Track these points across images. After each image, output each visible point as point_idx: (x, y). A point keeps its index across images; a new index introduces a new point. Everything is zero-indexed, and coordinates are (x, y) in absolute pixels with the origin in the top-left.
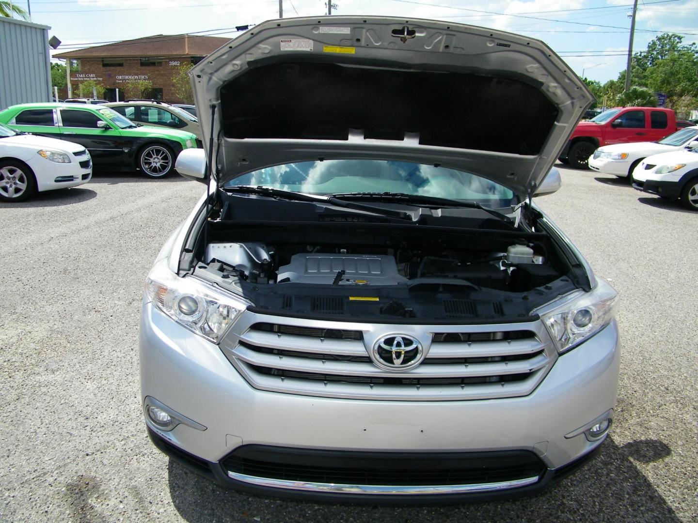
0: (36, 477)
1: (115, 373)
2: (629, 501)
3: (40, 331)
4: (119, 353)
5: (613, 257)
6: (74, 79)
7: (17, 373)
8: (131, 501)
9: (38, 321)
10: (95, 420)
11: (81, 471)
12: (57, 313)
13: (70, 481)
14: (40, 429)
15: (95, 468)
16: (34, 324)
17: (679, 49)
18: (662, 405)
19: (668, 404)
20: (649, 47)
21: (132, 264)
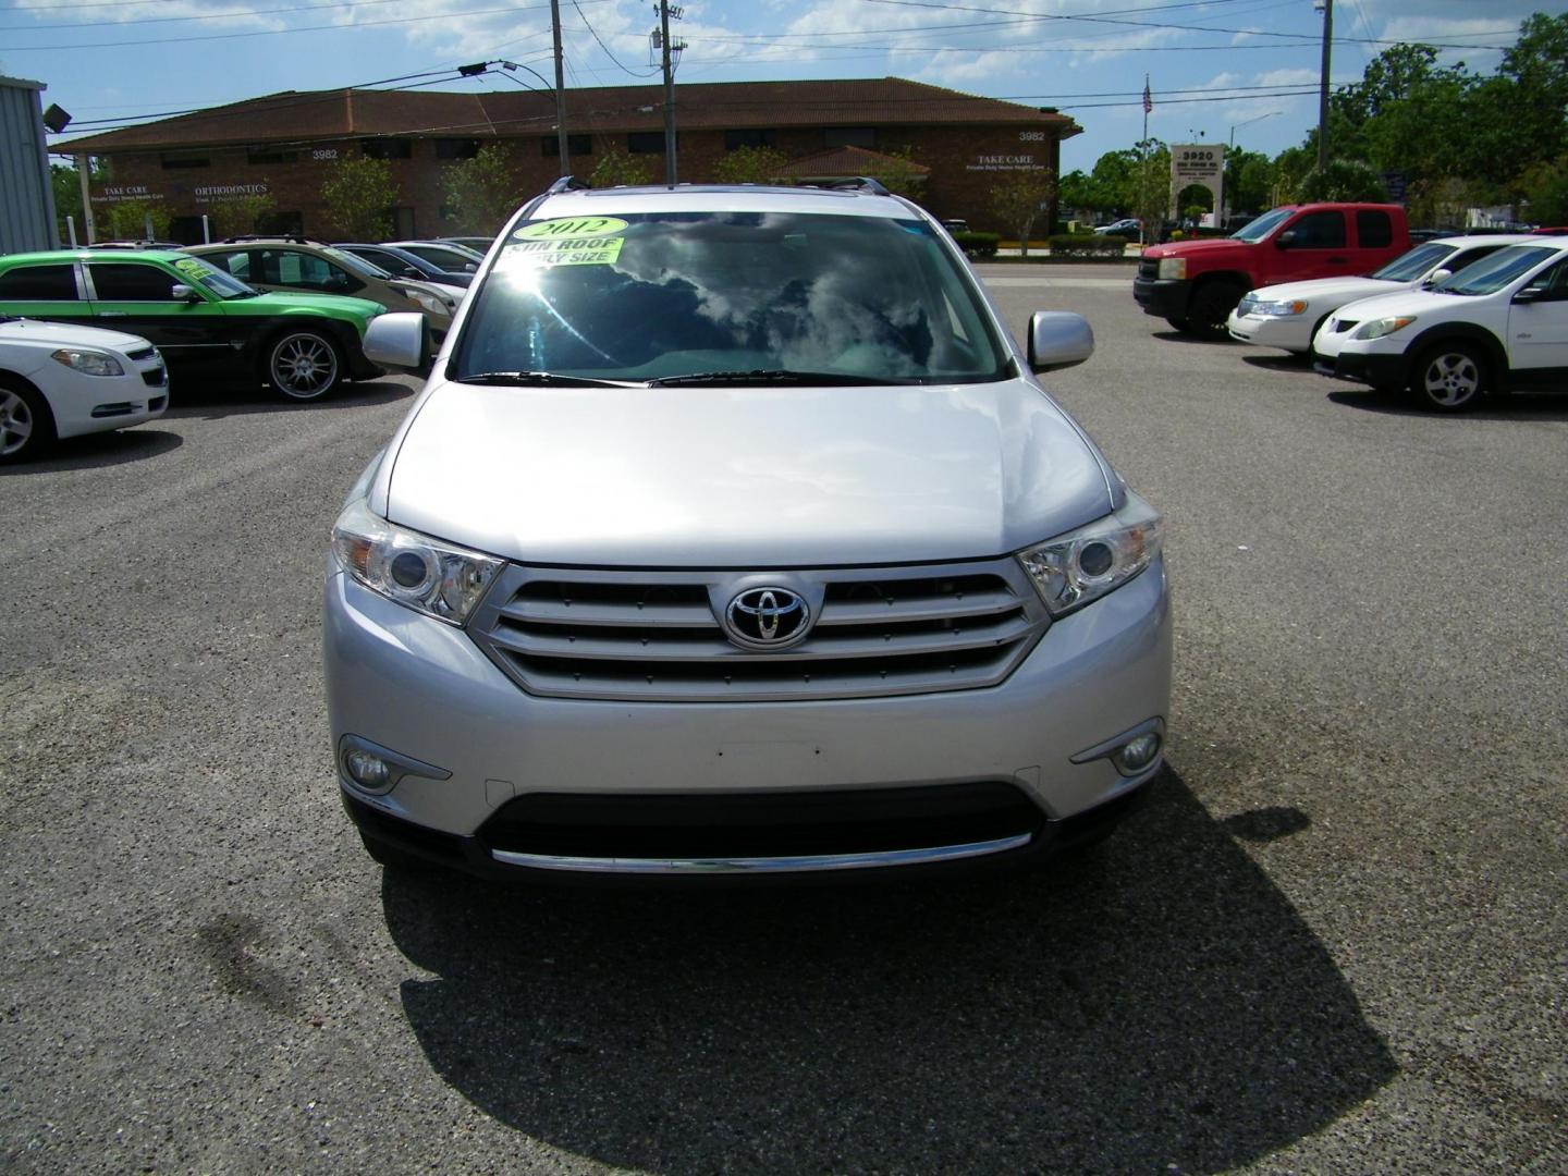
0: (143, 920)
1: (264, 754)
2: (1222, 902)
3: (108, 693)
4: (268, 723)
5: (1257, 506)
6: (98, 199)
7: (74, 764)
8: (320, 947)
9: (100, 676)
10: (237, 830)
11: (222, 909)
12: (135, 661)
13: (204, 924)
14: (135, 850)
15: (247, 903)
16: (93, 682)
17: (1431, 76)
18: (1309, 754)
19: (1320, 752)
20: (1367, 74)
21: (275, 566)
